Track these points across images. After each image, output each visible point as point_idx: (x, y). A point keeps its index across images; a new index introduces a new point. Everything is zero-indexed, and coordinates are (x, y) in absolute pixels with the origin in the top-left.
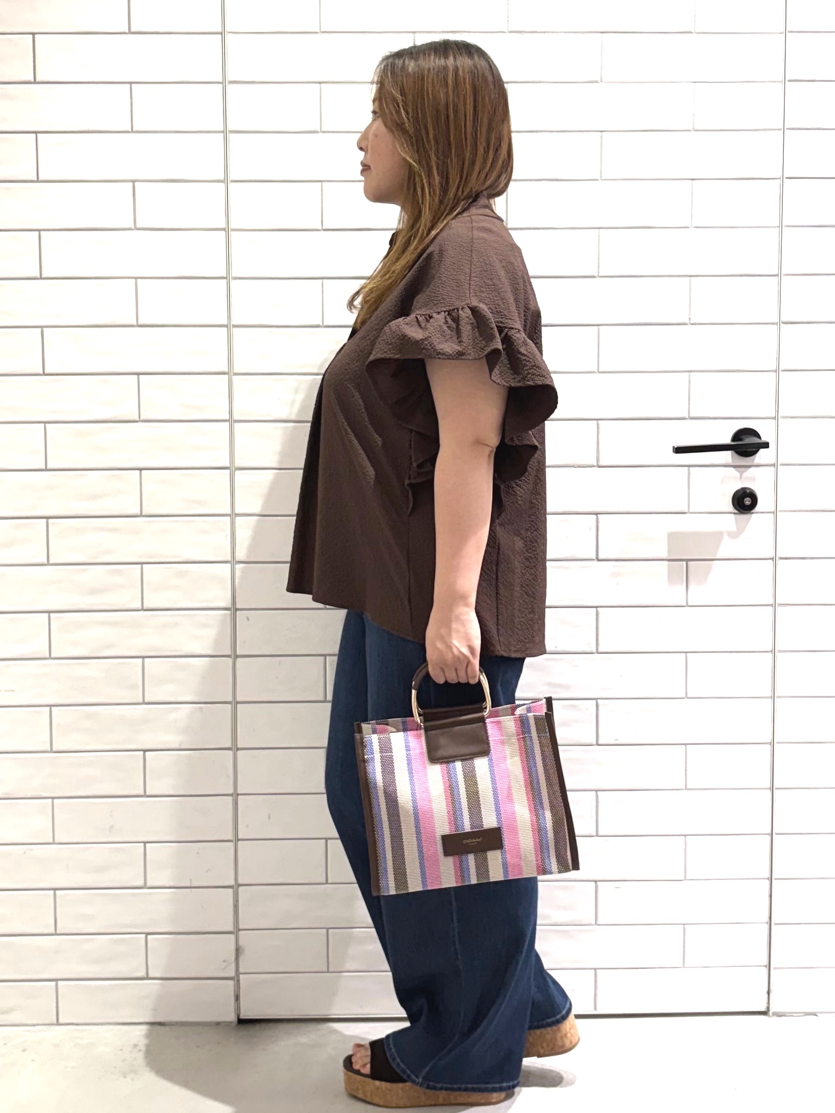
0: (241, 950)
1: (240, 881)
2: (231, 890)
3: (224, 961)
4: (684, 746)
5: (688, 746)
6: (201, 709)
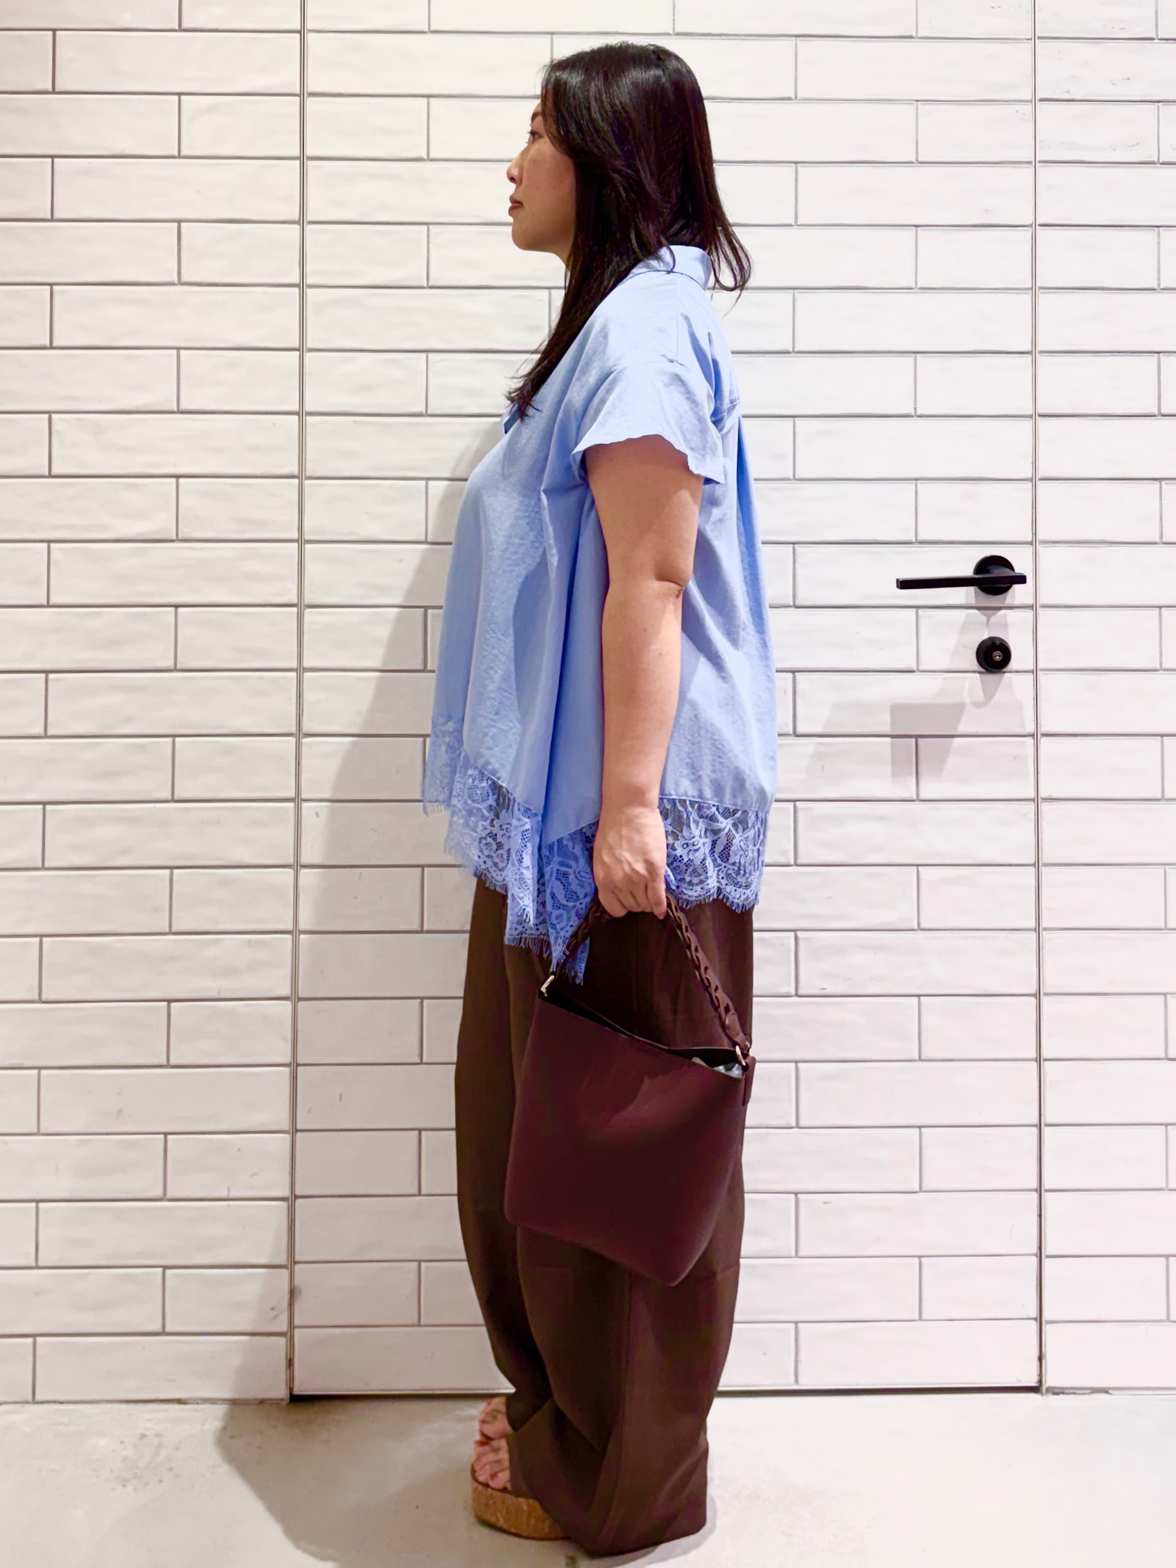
0: (297, 1292)
1: (298, 1192)
2: (284, 1205)
3: (273, 1308)
4: (916, 998)
5: (921, 998)
6: (249, 941)
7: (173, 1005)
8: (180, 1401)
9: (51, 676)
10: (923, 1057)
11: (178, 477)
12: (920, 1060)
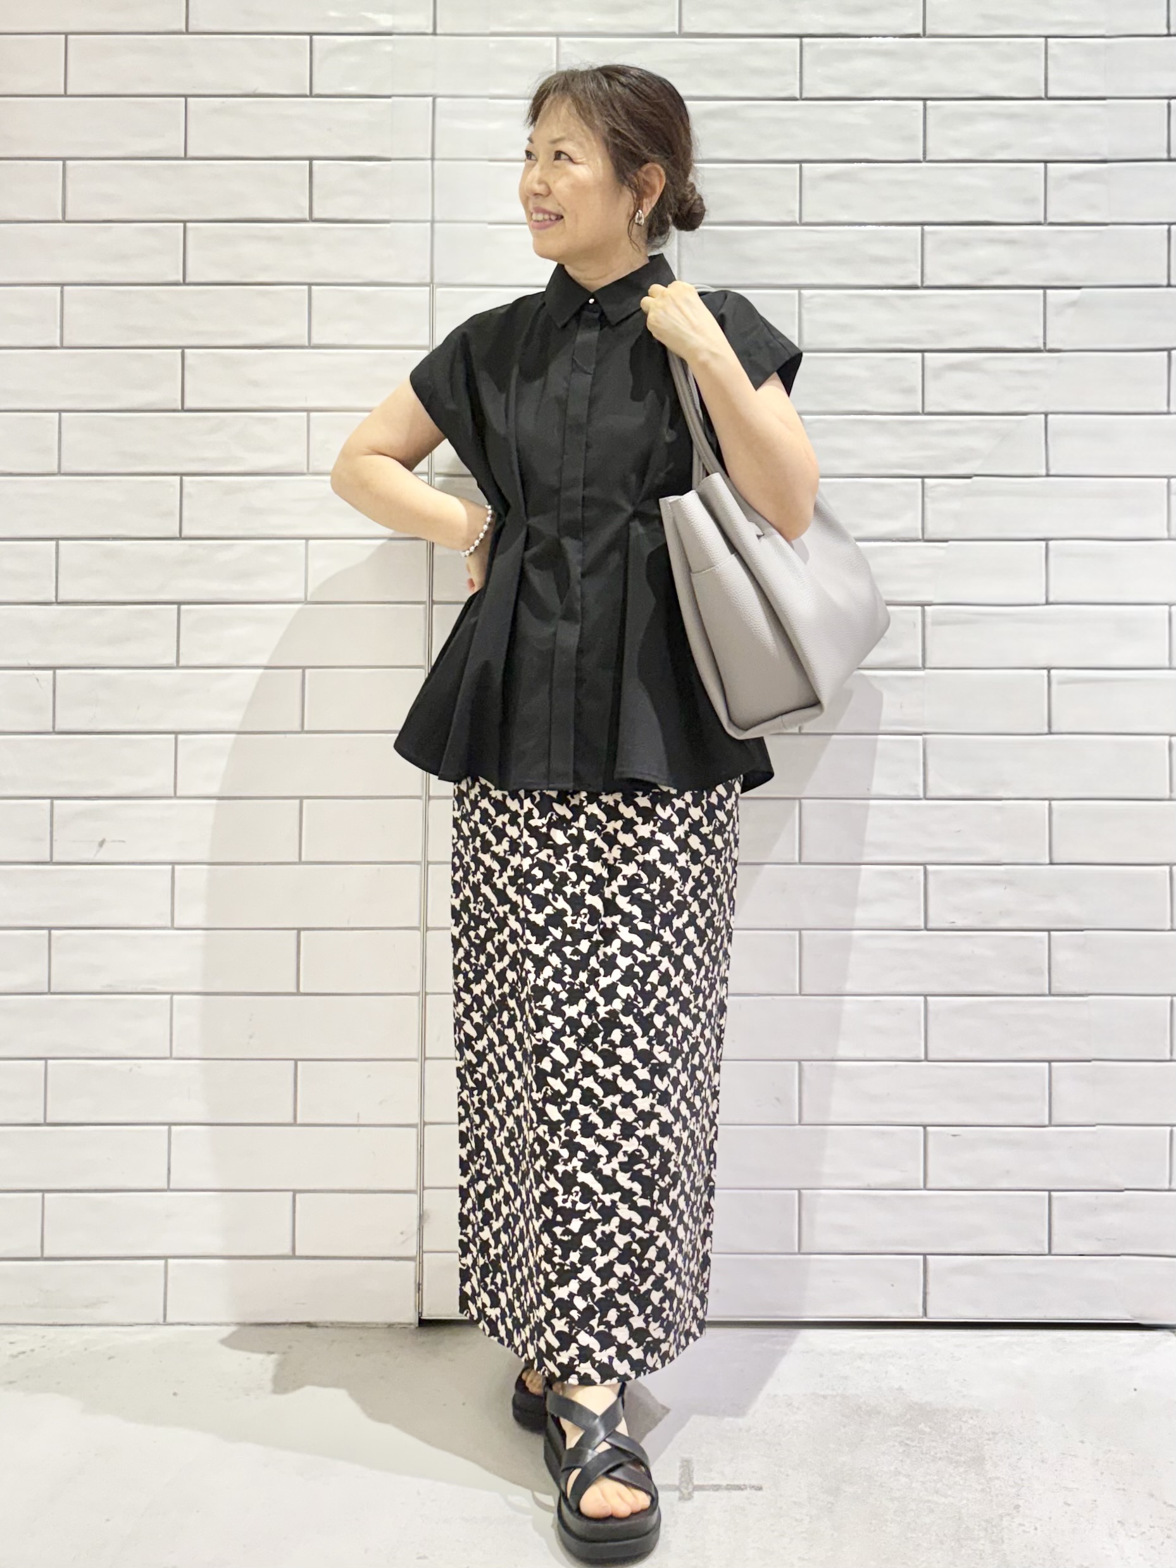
0: (425, 1217)
1: (427, 1119)
2: (413, 1131)
3: (402, 1233)
4: (1046, 934)
5: (1052, 933)
6: (379, 870)
7: (303, 933)
8: (310, 1325)
9: (183, 607)
10: (1053, 991)
11: (308, 411)
12: (1050, 994)
